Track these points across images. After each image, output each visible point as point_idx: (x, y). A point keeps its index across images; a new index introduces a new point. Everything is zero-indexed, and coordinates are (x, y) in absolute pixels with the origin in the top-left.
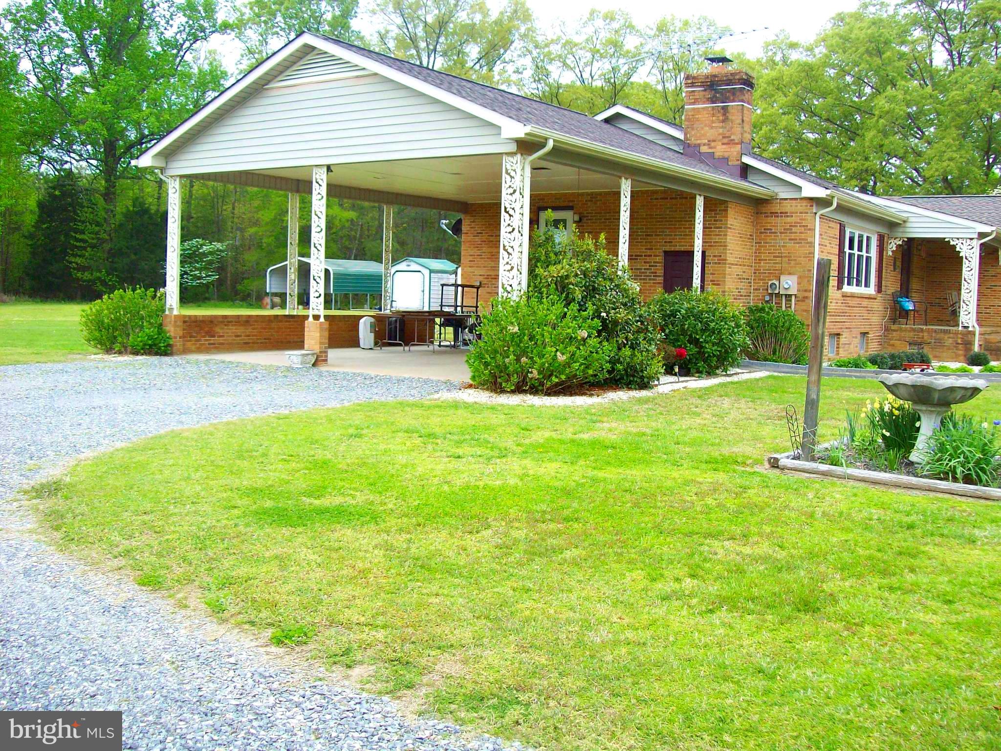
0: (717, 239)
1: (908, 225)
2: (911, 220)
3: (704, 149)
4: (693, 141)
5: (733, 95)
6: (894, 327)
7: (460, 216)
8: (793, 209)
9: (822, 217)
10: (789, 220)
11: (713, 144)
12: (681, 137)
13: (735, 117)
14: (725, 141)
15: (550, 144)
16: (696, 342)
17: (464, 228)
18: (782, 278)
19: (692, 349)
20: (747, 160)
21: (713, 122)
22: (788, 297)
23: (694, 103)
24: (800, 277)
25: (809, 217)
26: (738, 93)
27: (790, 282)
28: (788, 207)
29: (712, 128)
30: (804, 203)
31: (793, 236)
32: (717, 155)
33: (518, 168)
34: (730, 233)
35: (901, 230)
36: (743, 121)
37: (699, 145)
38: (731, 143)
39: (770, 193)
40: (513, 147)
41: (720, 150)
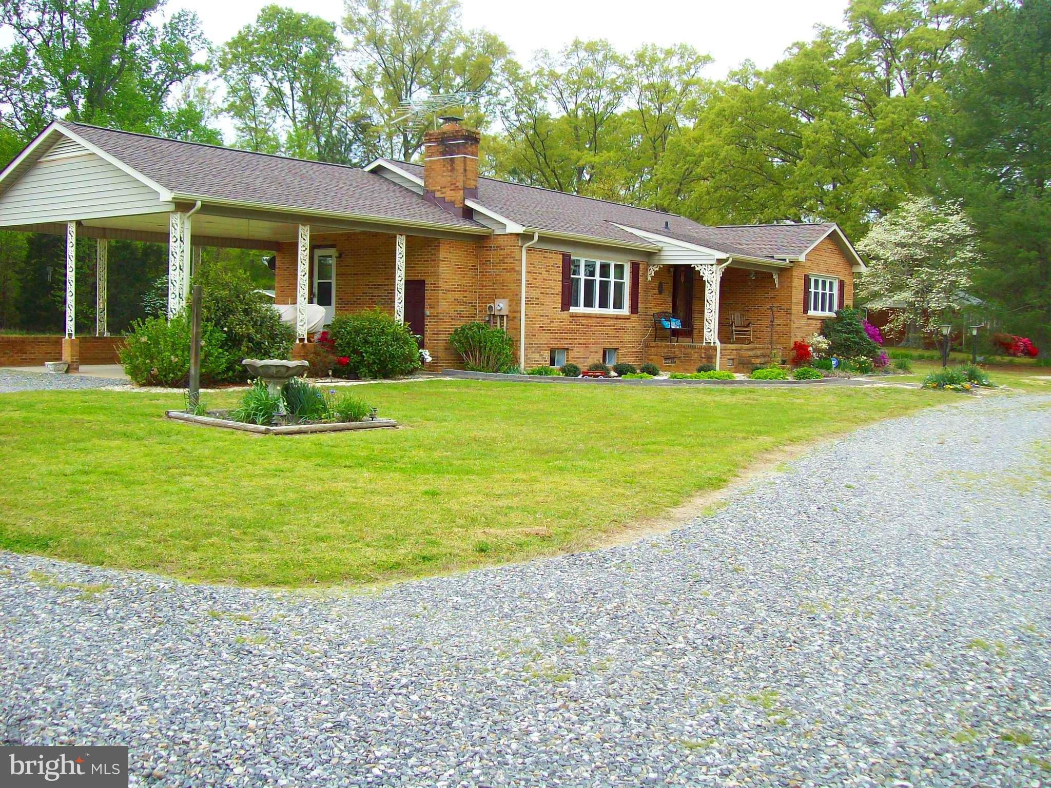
0: (432, 270)
1: (663, 253)
2: (665, 249)
3: (438, 195)
4: (431, 188)
5: (458, 149)
6: (653, 344)
7: (274, 253)
8: (505, 243)
9: (529, 250)
10: (502, 252)
11: (444, 190)
12: (423, 184)
13: (459, 167)
14: (453, 187)
15: (199, 204)
16: (355, 352)
17: (277, 264)
18: (497, 301)
19: (355, 358)
20: (469, 203)
21: (444, 171)
22: (502, 316)
23: (430, 156)
24: (510, 300)
25: (516, 249)
26: (461, 147)
27: (501, 305)
28: (501, 242)
29: (443, 176)
30: (513, 238)
31: (505, 266)
32: (447, 199)
33: (178, 222)
34: (442, 264)
35: (657, 258)
36: (465, 170)
37: (434, 192)
38: (456, 189)
39: (490, 231)
40: (172, 207)
41: (449, 195)
